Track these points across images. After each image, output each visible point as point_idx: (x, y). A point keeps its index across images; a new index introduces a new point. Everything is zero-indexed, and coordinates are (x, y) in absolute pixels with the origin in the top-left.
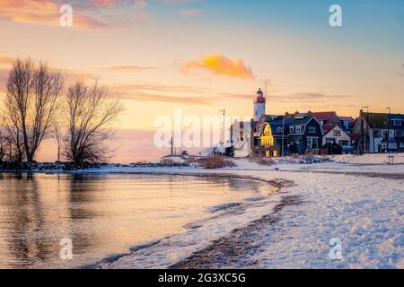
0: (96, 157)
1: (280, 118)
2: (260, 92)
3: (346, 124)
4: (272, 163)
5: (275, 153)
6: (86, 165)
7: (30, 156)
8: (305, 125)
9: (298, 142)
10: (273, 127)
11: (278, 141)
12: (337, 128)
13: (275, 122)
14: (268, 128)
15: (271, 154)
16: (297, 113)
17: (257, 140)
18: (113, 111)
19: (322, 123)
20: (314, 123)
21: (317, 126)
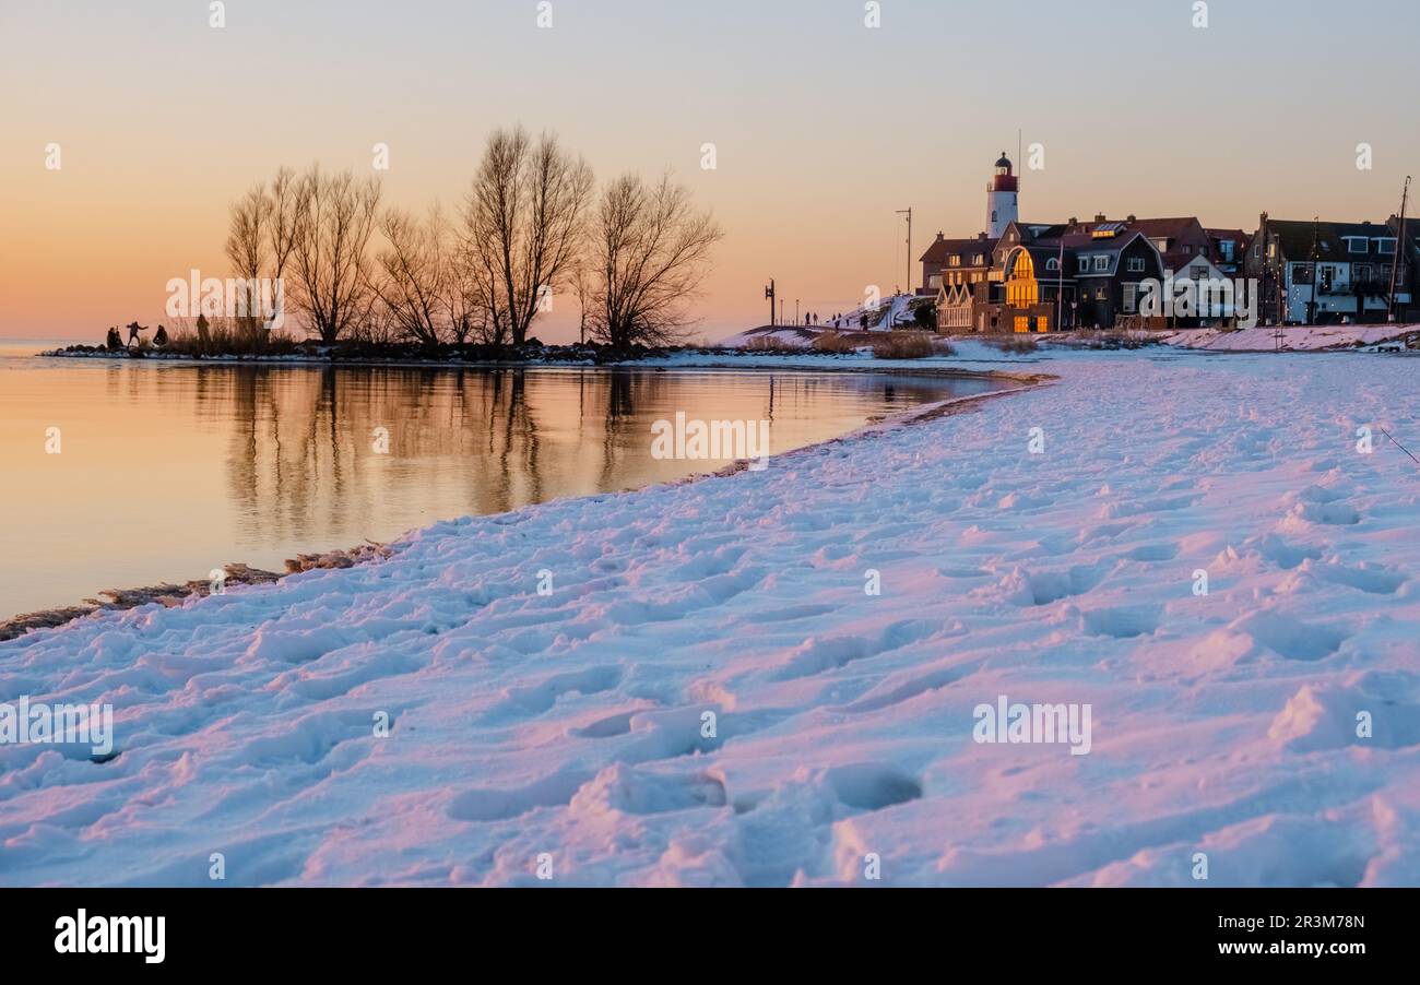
0: (658, 334)
1: (1056, 231)
2: (1003, 162)
3: (1227, 247)
4: (1032, 347)
5: (1042, 322)
6: (639, 352)
7: (519, 334)
8: (1118, 253)
9: (1100, 296)
10: (1039, 258)
11: (1048, 292)
12: (1200, 261)
13: (1043, 241)
14: (1026, 262)
15: (1033, 327)
16: (1101, 220)
17: (996, 292)
18: (697, 239)
19: (1162, 247)
20: (1141, 248)
21: (1150, 254)
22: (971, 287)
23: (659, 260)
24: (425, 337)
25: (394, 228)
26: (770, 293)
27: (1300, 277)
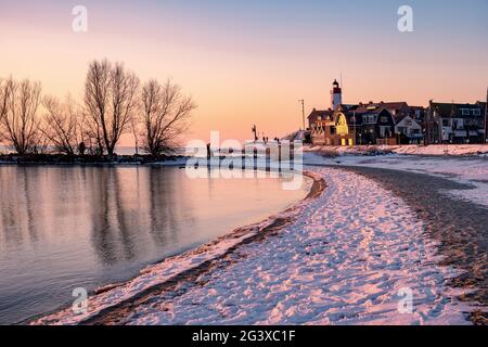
0: (172, 150)
1: (355, 107)
2: (335, 83)
3: (418, 112)
5: (351, 141)
6: (163, 158)
7: (111, 149)
8: (377, 115)
9: (371, 131)
10: (348, 117)
11: (351, 129)
12: (408, 118)
13: (348, 111)
14: (343, 118)
15: (347, 142)
16: (371, 103)
17: (333, 130)
18: (185, 108)
19: (394, 113)
20: (385, 113)
21: (389, 115)
22: (324, 128)
23: (169, 118)
24: (68, 152)
25: (50, 104)
26: (254, 130)
27: (446, 123)
